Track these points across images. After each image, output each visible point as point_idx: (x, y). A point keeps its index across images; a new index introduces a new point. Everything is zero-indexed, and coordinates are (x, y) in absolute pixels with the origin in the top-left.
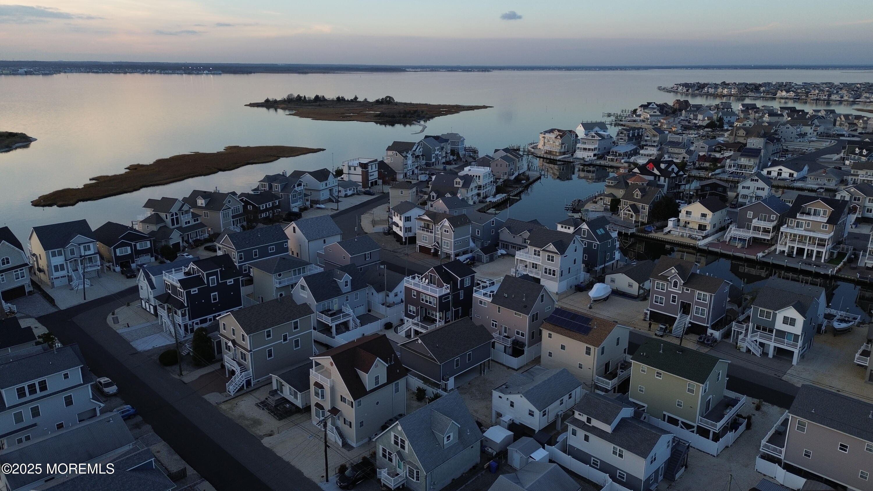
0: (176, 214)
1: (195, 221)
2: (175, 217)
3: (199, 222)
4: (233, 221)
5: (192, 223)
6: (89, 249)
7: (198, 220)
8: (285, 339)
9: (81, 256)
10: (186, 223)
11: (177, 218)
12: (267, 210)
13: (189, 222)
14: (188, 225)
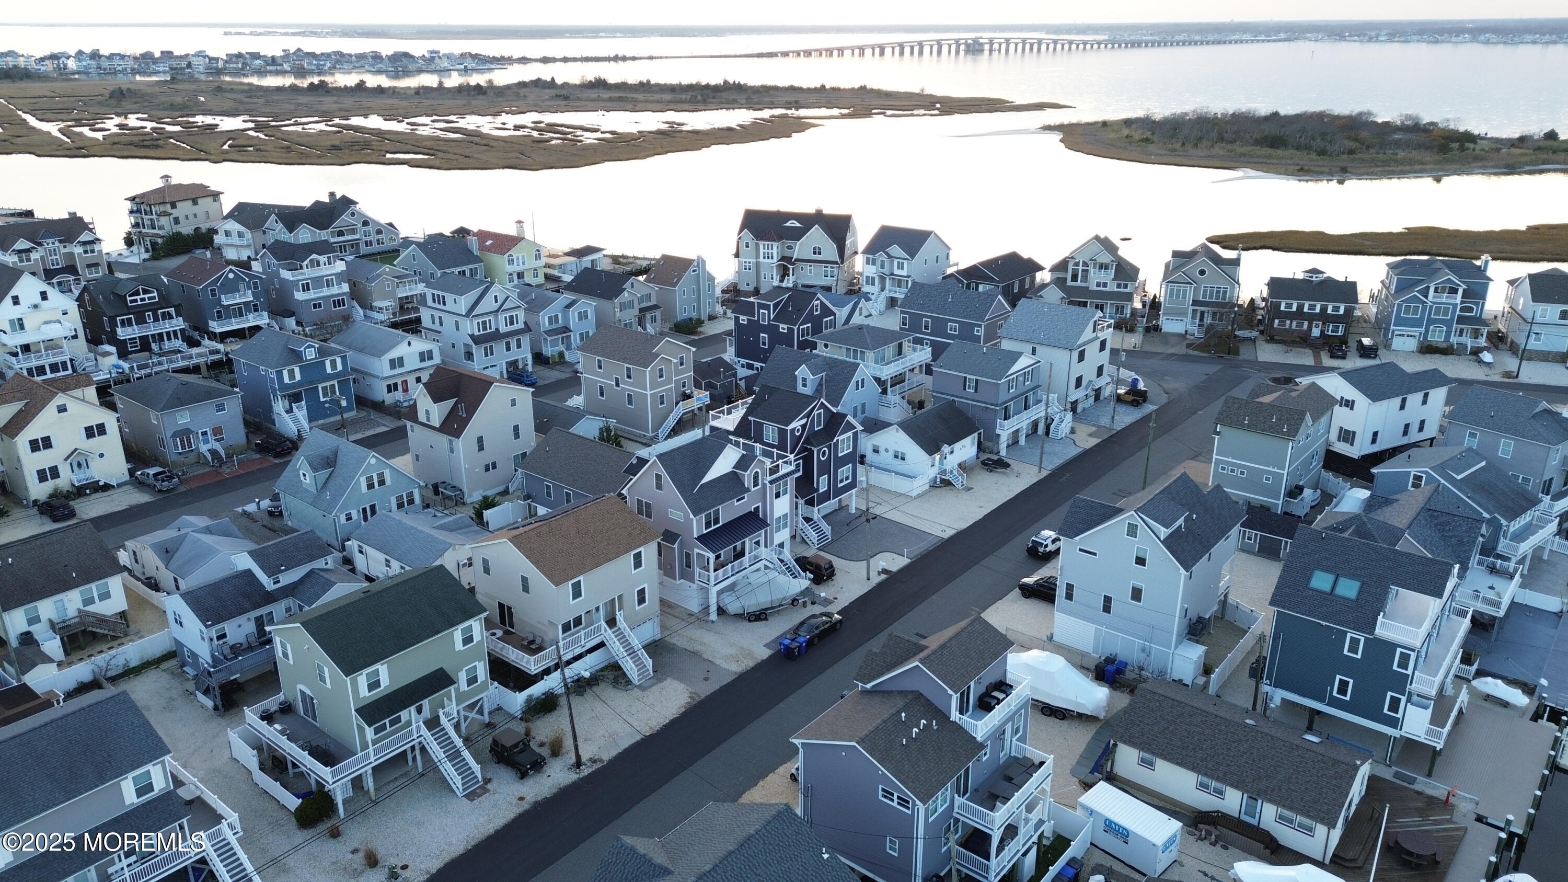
0: (1085, 264)
1: (1119, 286)
2: (1080, 268)
3: (1128, 290)
4: (1194, 311)
5: (1112, 287)
6: (902, 269)
7: (1126, 286)
8: (617, 385)
9: (892, 274)
10: (1098, 285)
11: (1085, 272)
12: (1300, 314)
13: (1105, 285)
14: (1101, 289)
